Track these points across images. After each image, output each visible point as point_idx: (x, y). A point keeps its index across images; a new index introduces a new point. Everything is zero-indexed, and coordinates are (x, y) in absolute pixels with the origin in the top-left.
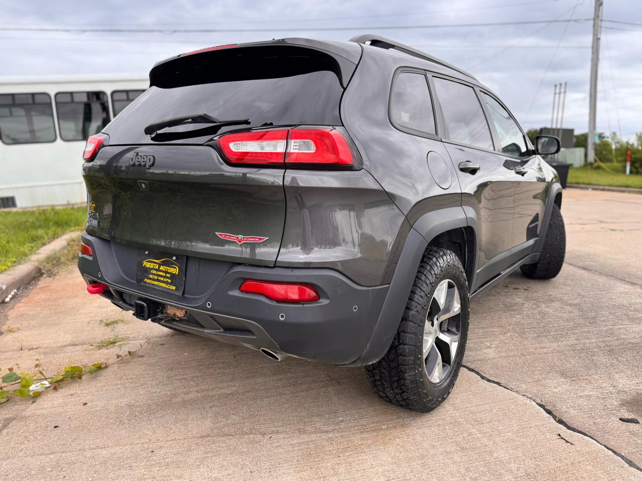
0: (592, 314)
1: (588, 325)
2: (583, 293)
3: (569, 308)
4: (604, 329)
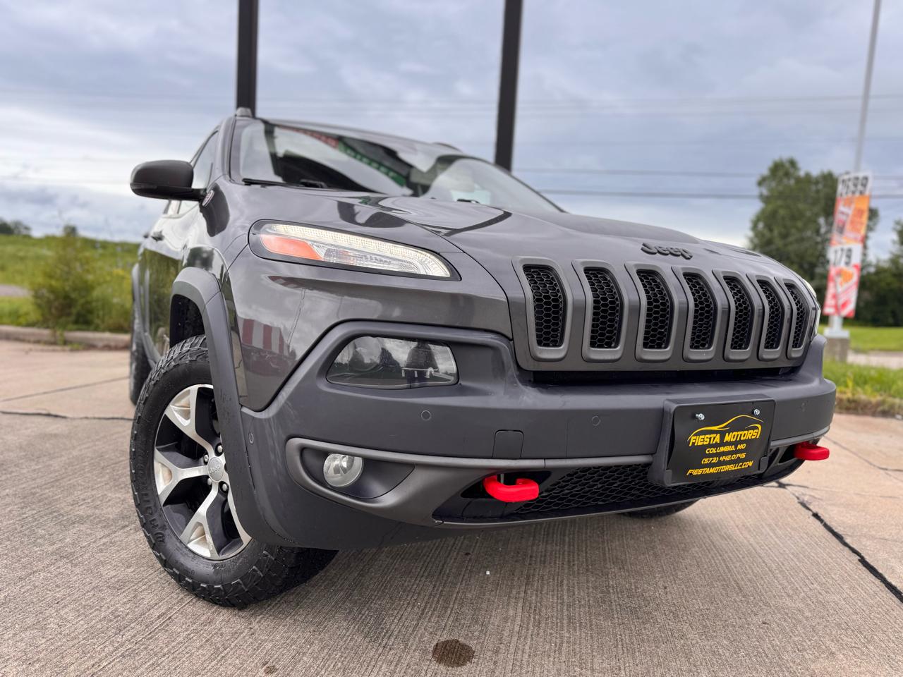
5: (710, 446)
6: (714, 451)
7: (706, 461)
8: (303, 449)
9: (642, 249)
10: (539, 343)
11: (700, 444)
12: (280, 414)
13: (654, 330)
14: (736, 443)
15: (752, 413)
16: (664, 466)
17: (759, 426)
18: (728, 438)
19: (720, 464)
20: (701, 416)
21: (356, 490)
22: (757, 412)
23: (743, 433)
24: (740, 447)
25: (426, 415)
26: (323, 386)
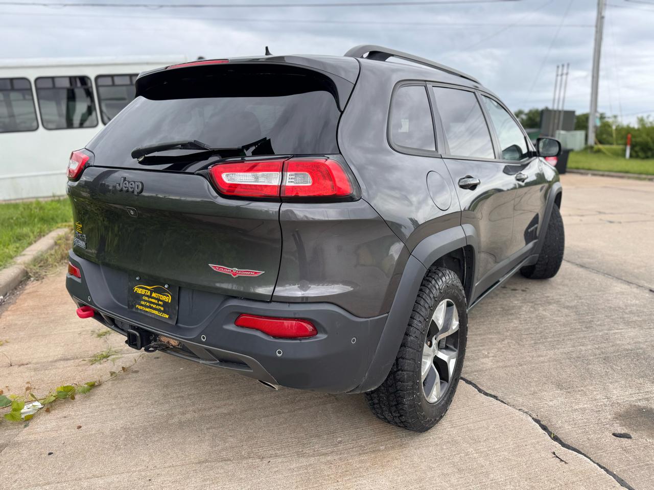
0: (589, 317)
1: (584, 329)
2: (580, 294)
3: (566, 311)
4: (600, 334)
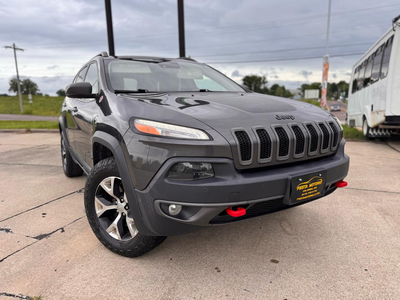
5: (304, 189)
6: (306, 191)
7: (303, 195)
8: (160, 204)
9: (276, 118)
10: (242, 160)
11: (301, 189)
12: (151, 191)
13: (282, 149)
14: (313, 187)
15: (319, 176)
16: (288, 198)
17: (321, 180)
18: (310, 186)
19: (308, 195)
20: (301, 180)
21: (180, 216)
22: (320, 175)
23: (315, 183)
24: (315, 188)
25: (205, 190)
26: (166, 181)
